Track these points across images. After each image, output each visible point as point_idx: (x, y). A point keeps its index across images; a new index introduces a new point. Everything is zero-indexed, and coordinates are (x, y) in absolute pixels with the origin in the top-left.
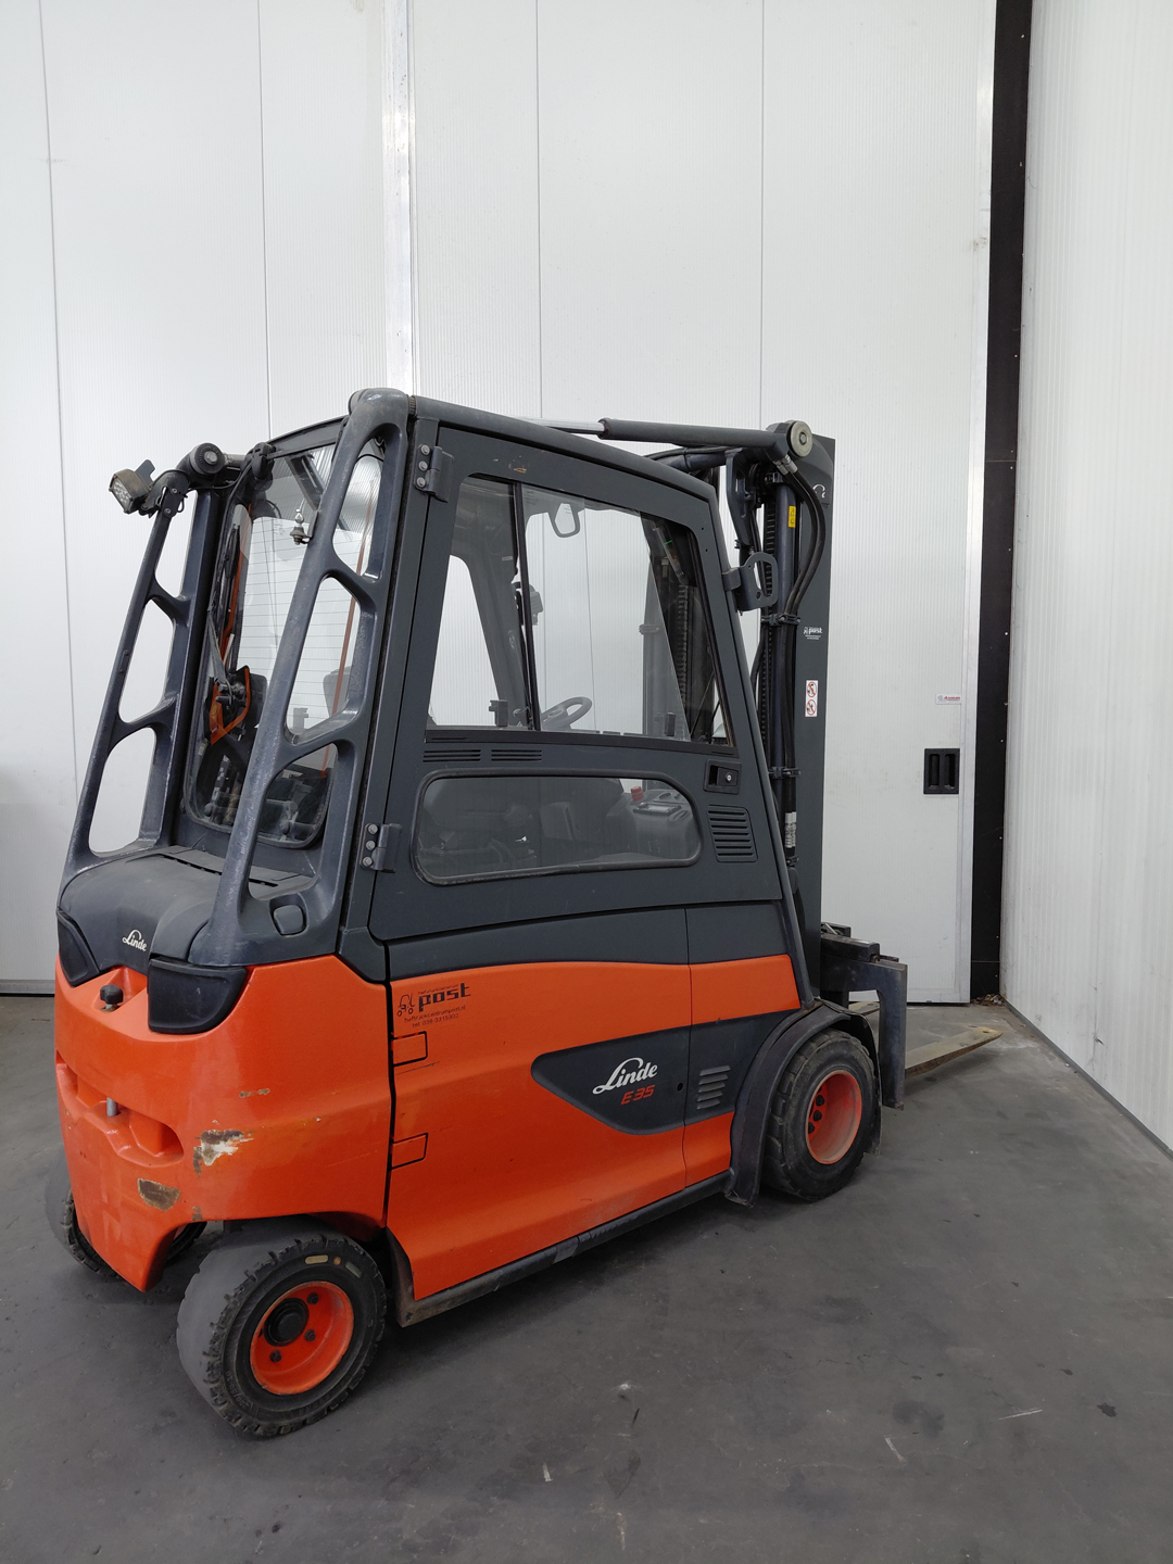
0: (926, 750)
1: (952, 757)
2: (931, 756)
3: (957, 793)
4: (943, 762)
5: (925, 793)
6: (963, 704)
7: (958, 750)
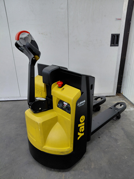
0: (112, 34)
1: (118, 36)
2: (113, 36)
3: (118, 46)
4: (116, 37)
5: (111, 46)
6: (122, 21)
7: (120, 34)
